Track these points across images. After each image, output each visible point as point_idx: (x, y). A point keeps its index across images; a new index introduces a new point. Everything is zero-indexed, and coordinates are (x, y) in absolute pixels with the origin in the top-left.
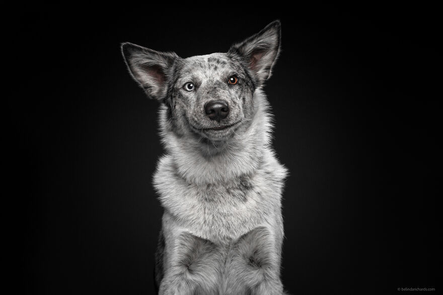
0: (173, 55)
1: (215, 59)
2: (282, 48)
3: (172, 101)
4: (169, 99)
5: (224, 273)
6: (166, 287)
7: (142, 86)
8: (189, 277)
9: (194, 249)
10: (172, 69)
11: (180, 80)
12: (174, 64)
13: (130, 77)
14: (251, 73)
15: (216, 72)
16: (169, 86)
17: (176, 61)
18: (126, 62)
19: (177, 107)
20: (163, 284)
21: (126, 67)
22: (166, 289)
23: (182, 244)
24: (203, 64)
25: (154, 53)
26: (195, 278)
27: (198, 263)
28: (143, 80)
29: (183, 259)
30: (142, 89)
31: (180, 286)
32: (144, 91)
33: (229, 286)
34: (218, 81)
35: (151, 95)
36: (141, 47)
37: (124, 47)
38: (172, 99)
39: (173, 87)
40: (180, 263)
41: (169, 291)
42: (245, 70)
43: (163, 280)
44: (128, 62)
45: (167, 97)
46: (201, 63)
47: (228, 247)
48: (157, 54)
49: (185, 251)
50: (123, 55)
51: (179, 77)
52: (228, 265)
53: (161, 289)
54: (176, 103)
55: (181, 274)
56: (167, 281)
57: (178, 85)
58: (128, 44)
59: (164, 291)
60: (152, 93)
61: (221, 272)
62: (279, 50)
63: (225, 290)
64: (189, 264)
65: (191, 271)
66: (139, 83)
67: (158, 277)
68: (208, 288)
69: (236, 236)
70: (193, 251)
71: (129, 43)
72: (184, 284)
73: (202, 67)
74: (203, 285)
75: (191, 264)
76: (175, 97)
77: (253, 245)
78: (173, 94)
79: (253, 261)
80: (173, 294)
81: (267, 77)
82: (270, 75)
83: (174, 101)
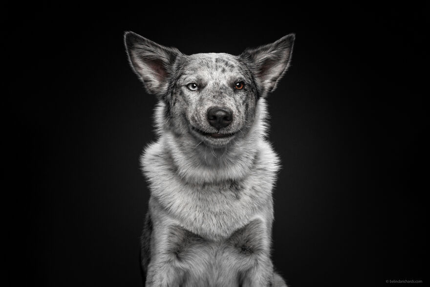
0: (175, 51)
1: (224, 61)
2: (291, 63)
3: (172, 98)
4: (169, 96)
7: (141, 79)
8: (178, 264)
9: (184, 240)
10: (175, 66)
11: (184, 76)
12: (177, 61)
13: (130, 69)
14: (258, 81)
15: (223, 75)
16: (171, 83)
17: (178, 58)
18: (127, 52)
19: (177, 105)
20: (151, 269)
21: (127, 58)
22: (155, 275)
23: (172, 233)
24: (210, 63)
25: (156, 46)
27: (188, 252)
28: (143, 73)
29: (172, 247)
30: (142, 83)
32: (143, 85)
33: (220, 276)
34: (224, 85)
35: (150, 90)
36: (144, 38)
37: (128, 36)
38: (172, 95)
39: (175, 84)
40: (169, 251)
41: (157, 276)
42: (252, 76)
43: (149, 265)
44: (130, 52)
45: (167, 93)
46: (208, 62)
48: (160, 48)
49: (176, 239)
50: (126, 44)
51: (183, 74)
52: (219, 258)
54: (176, 100)
55: (169, 262)
57: (181, 81)
58: (131, 34)
59: (153, 276)
60: (152, 87)
61: (211, 264)
62: (288, 65)
63: (215, 280)
64: (178, 252)
65: (179, 259)
66: (140, 76)
67: (144, 261)
68: (196, 276)
71: (133, 32)
72: (172, 271)
73: (208, 67)
75: (180, 253)
76: (176, 93)
77: (246, 234)
78: (174, 91)
79: (245, 249)
80: (162, 279)
81: (271, 88)
82: (275, 87)
83: (174, 98)
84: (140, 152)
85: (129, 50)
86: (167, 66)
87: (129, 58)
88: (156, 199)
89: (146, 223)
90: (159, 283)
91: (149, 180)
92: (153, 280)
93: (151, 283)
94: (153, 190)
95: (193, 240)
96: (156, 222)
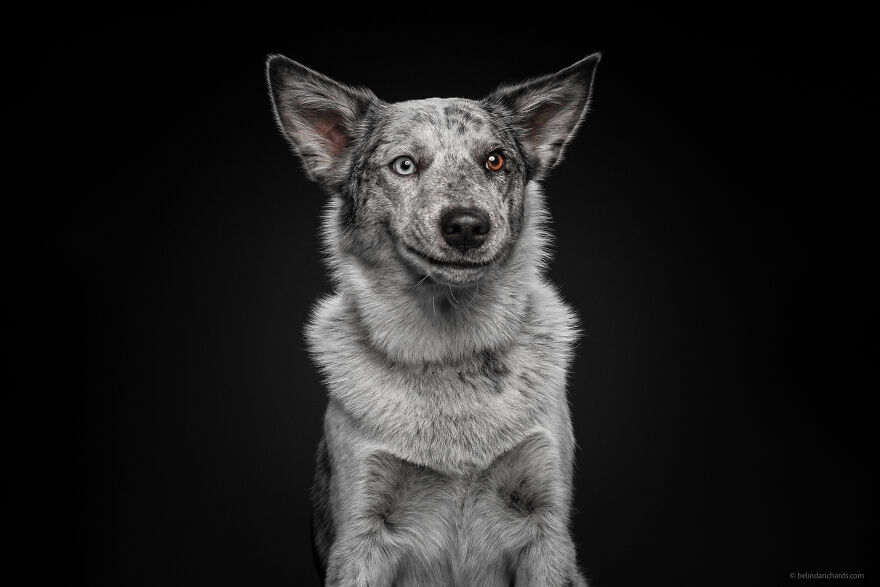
0: (367, 94)
1: (461, 112)
3: (359, 190)
4: (353, 185)
5: (460, 527)
6: (343, 560)
7: (297, 150)
8: (388, 538)
10: (363, 125)
11: (383, 147)
12: (369, 114)
14: (527, 146)
15: (462, 138)
16: (355, 159)
17: (372, 108)
18: (272, 97)
19: (370, 203)
20: (335, 553)
21: (270, 107)
22: (342, 565)
23: (374, 474)
24: (434, 117)
25: (330, 84)
26: (399, 540)
27: (405, 509)
28: (301, 139)
29: (375, 503)
30: (297, 158)
31: (369, 556)
33: (470, 552)
34: (465, 160)
35: (314, 174)
36: (305, 68)
37: (273, 63)
39: (366, 162)
40: (370, 511)
41: (348, 567)
42: (516, 141)
43: (334, 546)
44: (277, 97)
46: (431, 114)
47: (467, 480)
48: (336, 87)
49: (381, 486)
50: (269, 81)
51: (380, 141)
52: (468, 512)
53: (332, 563)
54: (368, 193)
55: (371, 534)
56: (344, 548)
57: (380, 158)
58: (281, 59)
59: (339, 567)
60: (318, 169)
62: (585, 109)
63: (463, 561)
64: (386, 516)
65: (391, 527)
66: (294, 145)
68: (427, 558)
69: (484, 461)
70: (398, 487)
71: (284, 57)
72: (376, 553)
73: (432, 122)
74: (416, 553)
75: (391, 513)
76: (367, 181)
77: (519, 468)
78: (364, 175)
79: (518, 499)
80: (356, 574)
81: (553, 160)
82: (560, 158)
83: (364, 190)
84: (305, 316)
85: (274, 92)
86: (349, 125)
87: (274, 106)
88: (340, 405)
89: (319, 459)
90: (350, 583)
91: (324, 370)
92: (340, 576)
93: (336, 581)
94: (332, 387)
95: (416, 483)
96: (341, 455)
